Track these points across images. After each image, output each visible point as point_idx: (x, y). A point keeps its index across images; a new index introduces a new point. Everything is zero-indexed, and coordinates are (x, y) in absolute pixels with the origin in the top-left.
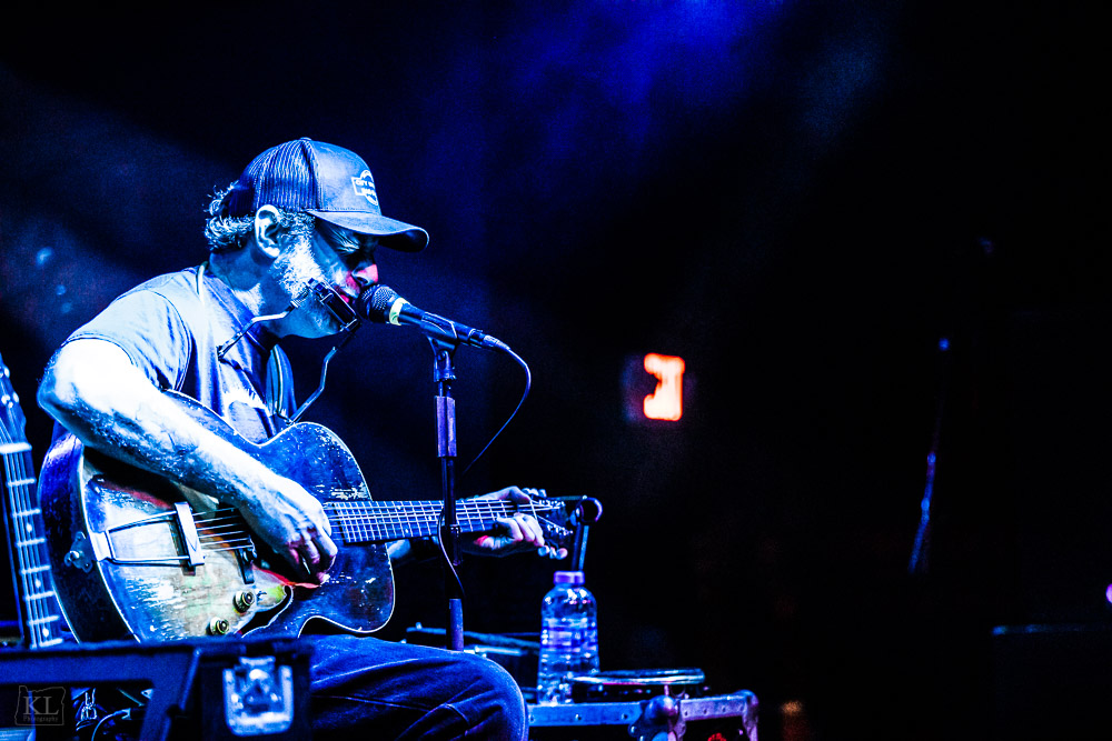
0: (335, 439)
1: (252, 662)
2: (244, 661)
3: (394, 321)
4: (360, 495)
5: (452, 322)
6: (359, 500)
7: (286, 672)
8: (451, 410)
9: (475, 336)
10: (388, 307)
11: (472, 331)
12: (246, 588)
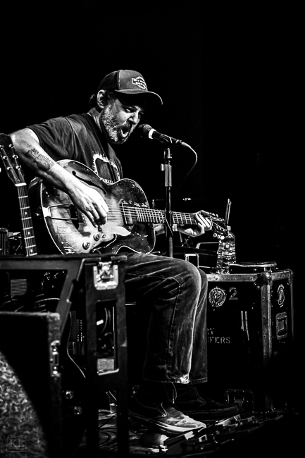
0: (138, 185)
1: (103, 264)
2: (100, 263)
3: (150, 137)
4: (146, 206)
5: (170, 138)
6: (144, 208)
7: (116, 267)
8: (170, 170)
9: (178, 142)
10: (148, 132)
11: (178, 141)
12: (99, 233)
